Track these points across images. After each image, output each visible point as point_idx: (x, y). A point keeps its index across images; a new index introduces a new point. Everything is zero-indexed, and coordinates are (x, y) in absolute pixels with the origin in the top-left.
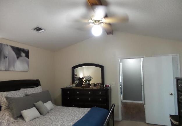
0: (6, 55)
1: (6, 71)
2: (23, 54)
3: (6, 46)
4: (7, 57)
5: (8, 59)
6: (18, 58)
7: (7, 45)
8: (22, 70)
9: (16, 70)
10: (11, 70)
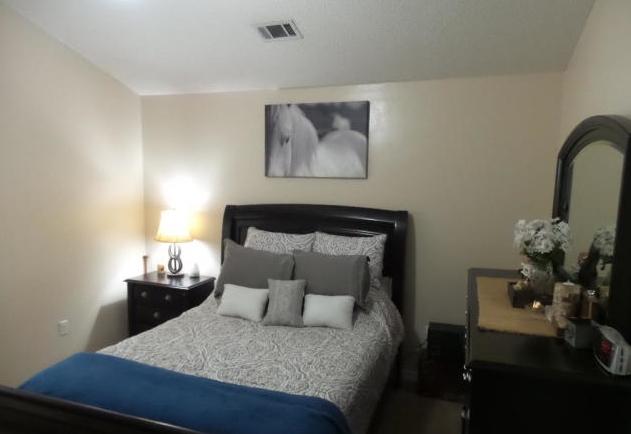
0: (287, 134)
1: (285, 176)
2: (342, 123)
3: (286, 107)
4: (287, 141)
5: (292, 145)
6: (321, 137)
7: (289, 105)
8: (337, 176)
9: (317, 175)
10: (301, 174)
